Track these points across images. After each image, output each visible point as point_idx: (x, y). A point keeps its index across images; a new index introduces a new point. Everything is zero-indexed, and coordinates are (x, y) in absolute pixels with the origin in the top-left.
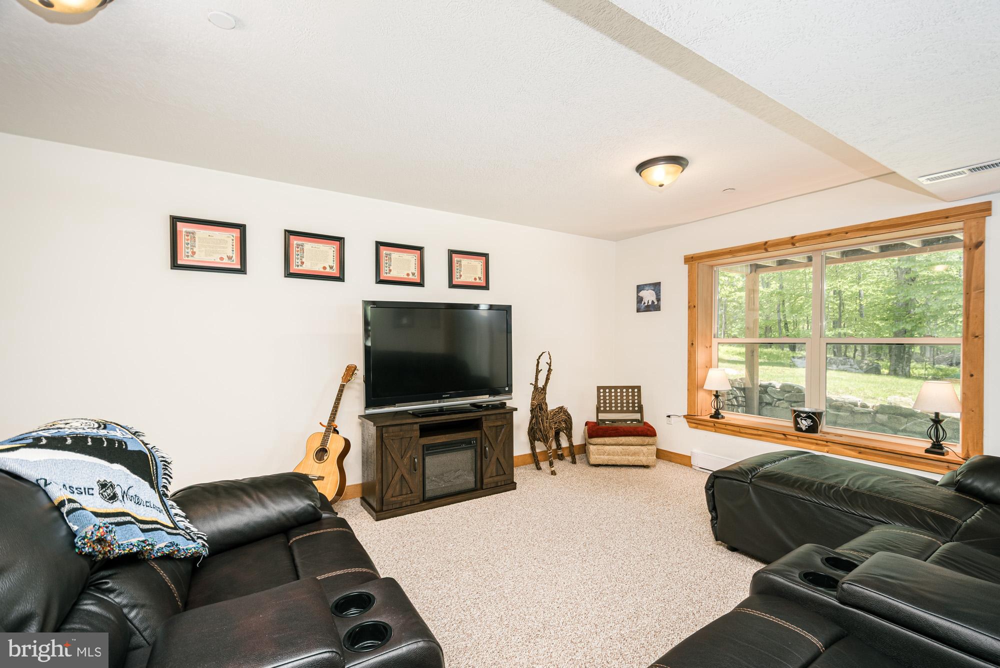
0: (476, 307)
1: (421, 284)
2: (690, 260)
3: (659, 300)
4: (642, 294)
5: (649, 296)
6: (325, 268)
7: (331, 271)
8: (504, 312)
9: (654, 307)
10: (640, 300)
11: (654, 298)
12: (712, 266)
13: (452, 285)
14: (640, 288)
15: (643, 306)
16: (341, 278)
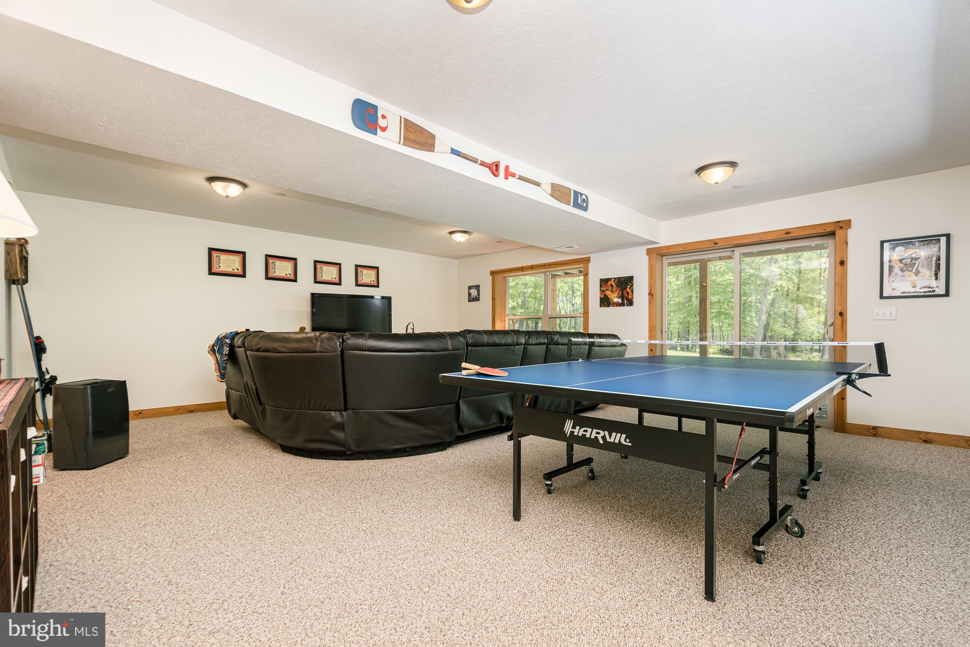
0: (372, 297)
1: (340, 284)
2: (493, 273)
3: (479, 295)
4: (471, 291)
5: (474, 292)
6: (286, 275)
7: (290, 276)
8: (387, 300)
9: (477, 299)
10: (470, 294)
11: (476, 294)
12: (505, 277)
13: (357, 285)
14: (470, 288)
15: (471, 298)
16: (295, 280)
